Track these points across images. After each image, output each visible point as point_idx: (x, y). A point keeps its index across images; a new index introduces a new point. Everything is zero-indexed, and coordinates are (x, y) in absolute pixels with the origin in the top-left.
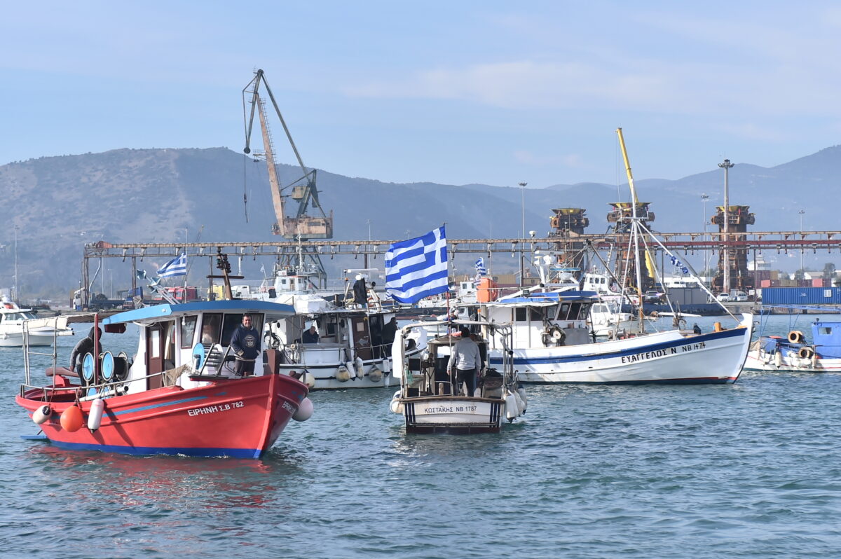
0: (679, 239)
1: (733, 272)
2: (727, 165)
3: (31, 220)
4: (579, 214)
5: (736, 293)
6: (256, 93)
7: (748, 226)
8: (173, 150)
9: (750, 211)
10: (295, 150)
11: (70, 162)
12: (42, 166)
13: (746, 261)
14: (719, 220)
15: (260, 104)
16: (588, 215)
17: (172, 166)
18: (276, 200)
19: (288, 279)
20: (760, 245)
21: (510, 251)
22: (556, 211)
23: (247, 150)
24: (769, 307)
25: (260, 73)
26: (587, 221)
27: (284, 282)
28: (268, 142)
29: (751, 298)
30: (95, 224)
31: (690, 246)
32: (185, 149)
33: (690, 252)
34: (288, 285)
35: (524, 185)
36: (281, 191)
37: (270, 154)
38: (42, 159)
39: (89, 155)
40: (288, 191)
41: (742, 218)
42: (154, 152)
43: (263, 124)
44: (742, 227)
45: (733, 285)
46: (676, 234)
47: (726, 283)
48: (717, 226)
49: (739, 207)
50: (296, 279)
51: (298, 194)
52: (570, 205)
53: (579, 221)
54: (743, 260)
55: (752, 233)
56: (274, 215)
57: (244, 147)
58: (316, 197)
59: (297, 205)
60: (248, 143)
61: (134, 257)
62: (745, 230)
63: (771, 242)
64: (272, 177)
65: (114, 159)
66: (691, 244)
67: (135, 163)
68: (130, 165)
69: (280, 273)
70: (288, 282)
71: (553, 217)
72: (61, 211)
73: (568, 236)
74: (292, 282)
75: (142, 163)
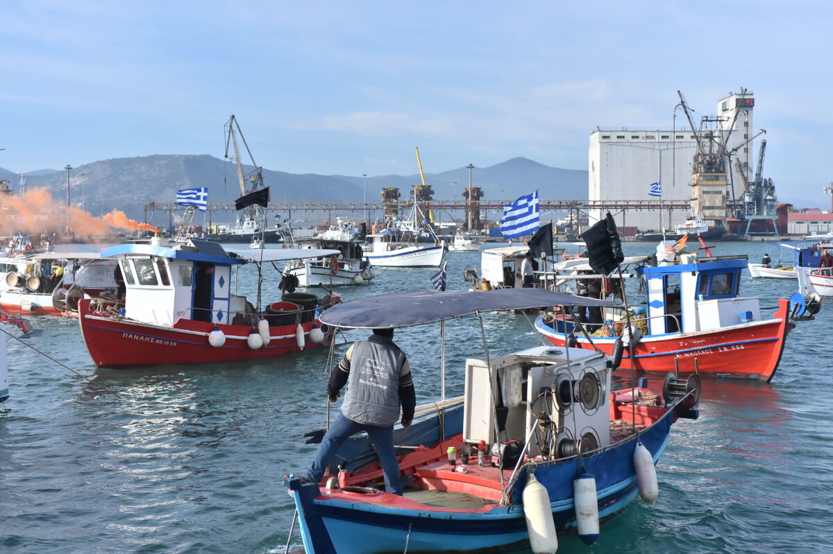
0: (448, 204)
1: (473, 221)
2: (471, 167)
3: (109, 191)
4: (396, 191)
5: (475, 231)
6: (231, 127)
7: (481, 198)
8: (182, 156)
9: (481, 190)
10: (251, 157)
11: (129, 161)
12: (114, 163)
13: (479, 215)
14: (466, 194)
15: (233, 133)
16: (400, 191)
17: (182, 164)
18: (241, 182)
19: (251, 222)
20: (488, 207)
21: (363, 209)
22: (384, 189)
23: (226, 156)
24: (493, 238)
25: (233, 117)
26: (400, 194)
27: (248, 224)
28: (237, 152)
29: (483, 234)
30: (141, 193)
31: (454, 207)
32: (188, 156)
33: (453, 210)
34: (250, 225)
35: (365, 175)
36: (244, 177)
37: (238, 159)
38: (114, 159)
39: (138, 158)
40: (247, 177)
41: (478, 193)
42: (172, 156)
43: (234, 143)
44: (477, 198)
45: (473, 227)
46: (447, 201)
47: (470, 226)
48: (465, 198)
49: (476, 188)
50: (255, 223)
51: (253, 179)
52: (391, 186)
53: (396, 194)
54: (477, 214)
55: (482, 201)
56: (240, 190)
57: (225, 154)
58: (262, 180)
59: (252, 185)
60: (227, 153)
61: (170, 210)
62: (479, 199)
63: (494, 206)
64: (239, 170)
65: (151, 160)
66: (454, 206)
67: (162, 162)
68: (160, 163)
69: (246, 219)
70: (251, 224)
71: (382, 192)
72: (124, 186)
73: (392, 201)
74: (253, 224)
75: (165, 162)
